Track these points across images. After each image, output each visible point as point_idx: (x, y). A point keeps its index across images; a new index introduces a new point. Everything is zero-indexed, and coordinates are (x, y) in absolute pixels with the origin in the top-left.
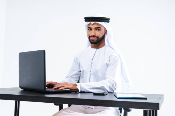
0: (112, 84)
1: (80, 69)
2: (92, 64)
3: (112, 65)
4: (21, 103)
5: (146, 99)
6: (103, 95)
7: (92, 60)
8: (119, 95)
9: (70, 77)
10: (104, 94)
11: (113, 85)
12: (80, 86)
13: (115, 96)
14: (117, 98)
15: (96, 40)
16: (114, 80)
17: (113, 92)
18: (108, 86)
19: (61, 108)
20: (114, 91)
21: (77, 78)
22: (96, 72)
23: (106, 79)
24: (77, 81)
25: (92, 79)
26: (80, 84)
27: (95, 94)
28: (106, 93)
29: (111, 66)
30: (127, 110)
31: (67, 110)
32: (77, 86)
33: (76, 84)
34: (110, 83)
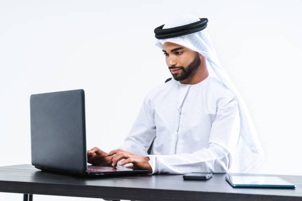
0: (222, 158)
2: (182, 116)
3: (223, 118)
5: (292, 188)
6: (203, 179)
7: (181, 106)
8: (236, 181)
9: (135, 140)
10: (205, 177)
11: (224, 159)
12: (156, 162)
13: (228, 182)
14: (234, 187)
15: (181, 73)
16: (226, 148)
23: (211, 145)
24: (148, 148)
25: (180, 147)
26: (156, 158)
27: (187, 178)
28: (209, 175)
29: (221, 120)
32: (149, 162)
33: (148, 158)
34: (219, 155)
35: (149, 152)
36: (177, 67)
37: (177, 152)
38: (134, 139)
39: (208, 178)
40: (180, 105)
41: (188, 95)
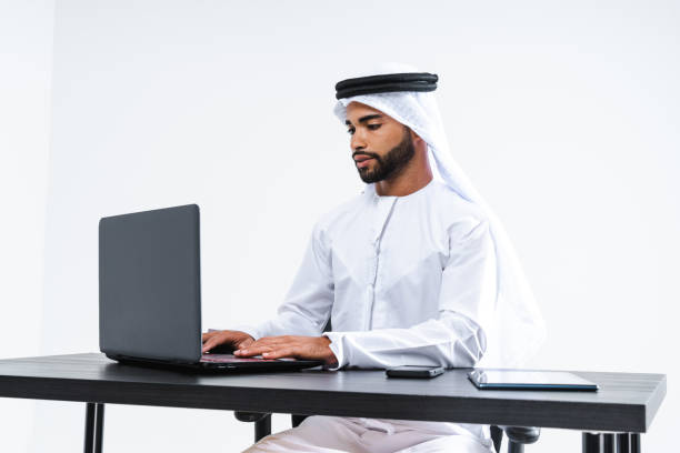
0: (467, 337)
1: (331, 276)
2: (381, 256)
3: (462, 262)
4: (111, 410)
5: (592, 390)
6: (424, 376)
7: (381, 238)
9: (298, 310)
10: (428, 372)
11: (470, 341)
13: (471, 380)
14: (479, 389)
15: (375, 168)
17: (468, 365)
18: (453, 344)
19: (263, 431)
20: (472, 362)
21: (323, 311)
22: (398, 286)
23: (443, 314)
24: (323, 325)
26: (343, 339)
27: (393, 375)
28: (437, 370)
30: (521, 437)
31: (287, 439)
32: (330, 346)
33: (327, 337)
34: (460, 332)
35: (328, 328)
36: (367, 153)
37: (374, 325)
38: (295, 308)
39: (433, 374)
40: (378, 235)
41: (393, 217)
